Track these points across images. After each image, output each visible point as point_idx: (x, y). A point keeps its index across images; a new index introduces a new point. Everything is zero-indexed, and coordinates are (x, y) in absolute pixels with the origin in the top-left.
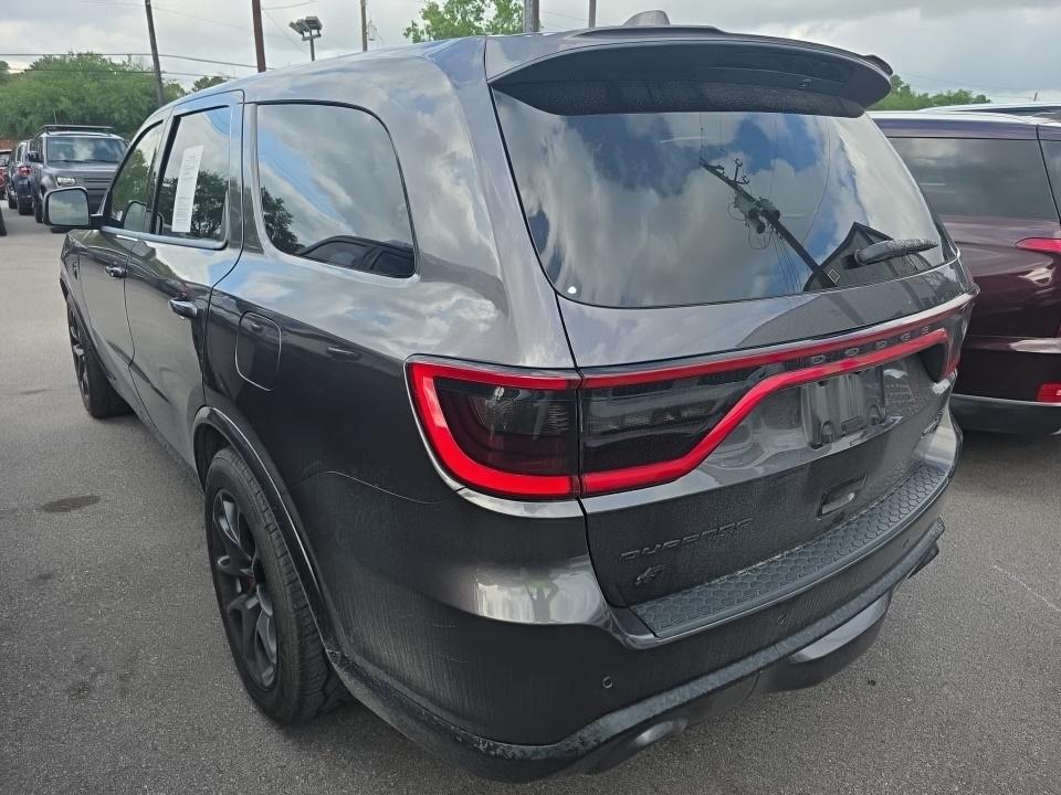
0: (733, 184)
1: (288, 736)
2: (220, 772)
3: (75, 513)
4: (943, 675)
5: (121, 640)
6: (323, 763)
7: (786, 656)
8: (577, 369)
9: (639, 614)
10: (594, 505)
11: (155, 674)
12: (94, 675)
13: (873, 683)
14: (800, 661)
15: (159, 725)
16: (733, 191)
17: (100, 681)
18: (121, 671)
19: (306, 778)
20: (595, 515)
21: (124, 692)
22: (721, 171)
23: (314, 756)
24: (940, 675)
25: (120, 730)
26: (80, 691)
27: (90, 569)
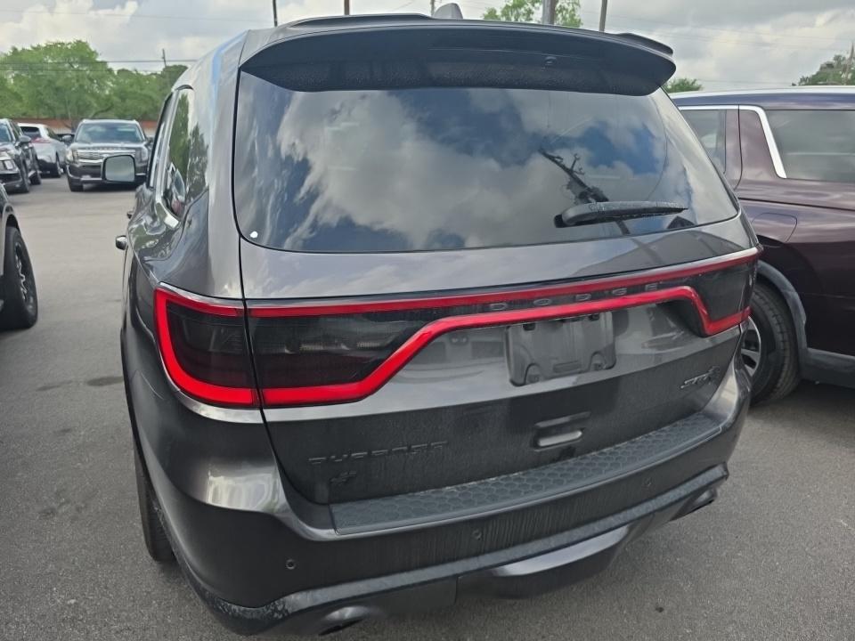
0: (570, 172)
1: (163, 570)
2: (106, 588)
3: (106, 388)
4: (734, 614)
5: (90, 483)
6: (177, 594)
7: (486, 568)
8: (244, 300)
9: (333, 511)
10: (273, 415)
11: (100, 509)
12: (62, 504)
13: (661, 610)
14: (501, 575)
15: (85, 547)
16: (568, 176)
17: (63, 509)
18: (79, 504)
19: (159, 604)
20: (273, 423)
21: (74, 519)
22: (559, 160)
23: (174, 588)
24: (731, 613)
25: (59, 546)
26: (49, 513)
27: (97, 429)
